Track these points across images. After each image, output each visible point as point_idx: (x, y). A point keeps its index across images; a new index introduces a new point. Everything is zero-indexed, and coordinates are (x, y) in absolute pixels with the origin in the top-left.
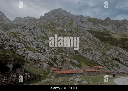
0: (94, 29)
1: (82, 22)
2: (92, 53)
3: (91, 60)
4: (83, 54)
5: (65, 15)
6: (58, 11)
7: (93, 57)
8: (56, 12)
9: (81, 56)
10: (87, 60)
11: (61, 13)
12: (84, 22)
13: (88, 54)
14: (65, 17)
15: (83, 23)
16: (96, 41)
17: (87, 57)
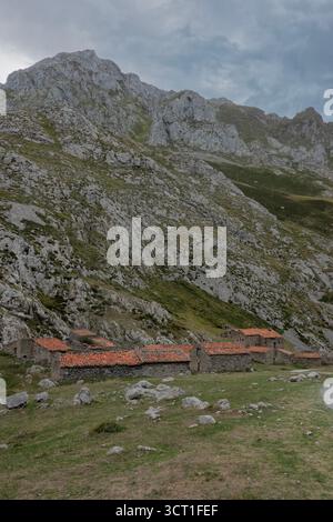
0: (244, 158)
1: (194, 124)
3: (231, 302)
4: (193, 273)
5: (113, 85)
6: (75, 64)
7: (236, 289)
9: (184, 285)
10: (212, 302)
11: (91, 73)
12: (202, 123)
14: (112, 93)
15: (198, 131)
16: (252, 216)
17: (212, 288)
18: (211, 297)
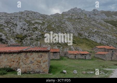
0: (107, 19)
1: (95, 15)
2: (101, 36)
3: (100, 43)
4: (89, 36)
5: (80, 12)
6: (74, 10)
7: (102, 40)
8: (72, 10)
10: (94, 43)
11: (76, 11)
12: (97, 14)
13: (95, 36)
16: (108, 26)
17: (94, 40)
18: (94, 42)
